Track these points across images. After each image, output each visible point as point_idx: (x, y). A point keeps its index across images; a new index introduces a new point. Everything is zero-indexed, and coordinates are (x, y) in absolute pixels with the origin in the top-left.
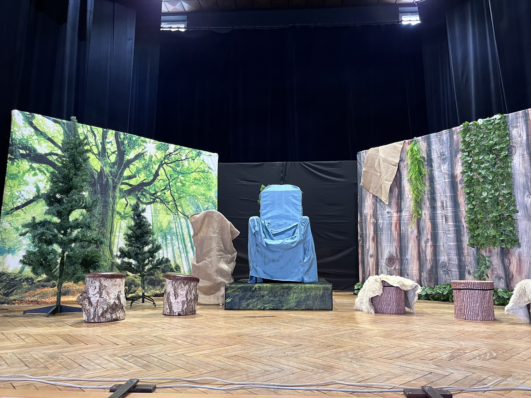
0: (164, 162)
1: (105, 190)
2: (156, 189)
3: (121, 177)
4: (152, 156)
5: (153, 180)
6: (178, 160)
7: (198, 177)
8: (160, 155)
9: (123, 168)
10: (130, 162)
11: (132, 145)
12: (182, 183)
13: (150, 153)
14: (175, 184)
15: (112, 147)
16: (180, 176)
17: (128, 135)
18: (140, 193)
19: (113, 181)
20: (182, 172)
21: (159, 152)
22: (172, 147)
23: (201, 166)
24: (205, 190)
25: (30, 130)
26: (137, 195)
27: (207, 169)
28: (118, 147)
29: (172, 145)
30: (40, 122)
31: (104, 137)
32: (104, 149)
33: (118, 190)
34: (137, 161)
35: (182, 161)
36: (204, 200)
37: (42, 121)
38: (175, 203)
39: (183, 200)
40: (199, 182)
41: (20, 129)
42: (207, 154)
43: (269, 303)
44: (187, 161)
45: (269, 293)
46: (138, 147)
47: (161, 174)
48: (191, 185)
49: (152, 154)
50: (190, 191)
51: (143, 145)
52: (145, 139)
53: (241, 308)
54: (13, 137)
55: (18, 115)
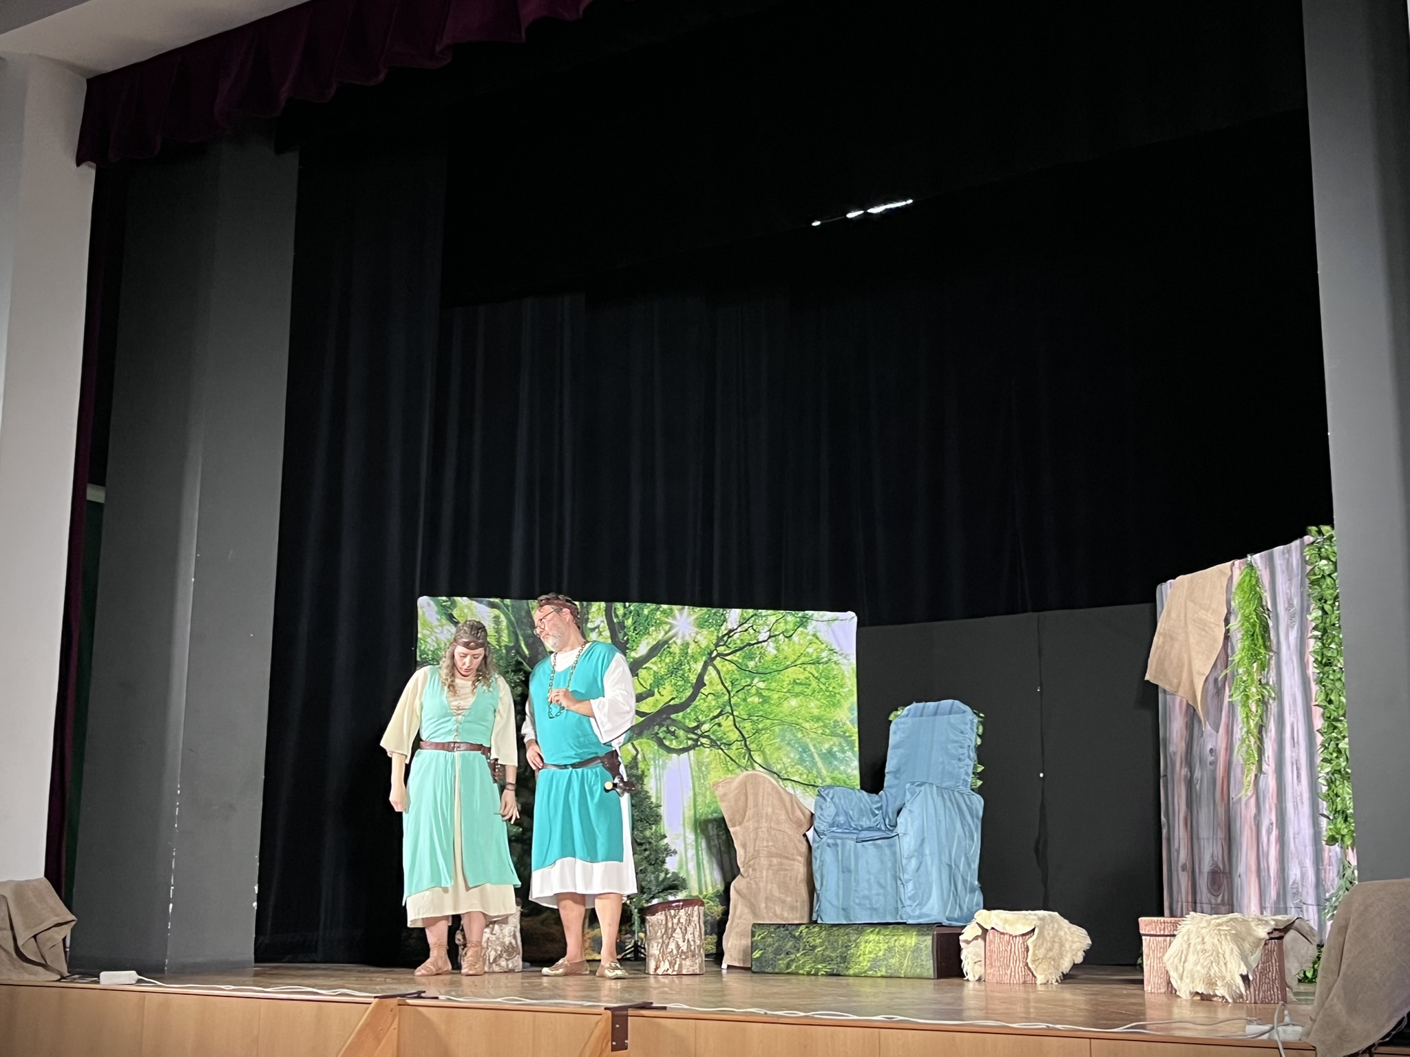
0: (715, 653)
2: (700, 717)
4: (688, 644)
5: (693, 698)
6: (749, 645)
7: (802, 677)
8: (706, 638)
10: (639, 663)
11: (643, 627)
12: (759, 694)
13: (683, 637)
14: (745, 700)
16: (756, 680)
17: (633, 606)
20: (760, 671)
21: (705, 632)
22: (734, 615)
23: (810, 650)
24: (821, 707)
25: (449, 631)
26: (657, 733)
27: (824, 654)
28: (614, 635)
29: (733, 610)
30: (466, 611)
34: (654, 660)
35: (760, 645)
36: (820, 732)
37: (469, 608)
38: (746, 745)
39: (766, 735)
40: (805, 690)
41: (432, 632)
42: (825, 618)
43: (824, 961)
44: (771, 644)
45: (824, 942)
46: (656, 628)
47: (711, 682)
48: (786, 699)
49: (688, 638)
50: (782, 712)
51: (666, 623)
52: (671, 609)
53: (777, 970)
54: (423, 648)
55: (429, 605)
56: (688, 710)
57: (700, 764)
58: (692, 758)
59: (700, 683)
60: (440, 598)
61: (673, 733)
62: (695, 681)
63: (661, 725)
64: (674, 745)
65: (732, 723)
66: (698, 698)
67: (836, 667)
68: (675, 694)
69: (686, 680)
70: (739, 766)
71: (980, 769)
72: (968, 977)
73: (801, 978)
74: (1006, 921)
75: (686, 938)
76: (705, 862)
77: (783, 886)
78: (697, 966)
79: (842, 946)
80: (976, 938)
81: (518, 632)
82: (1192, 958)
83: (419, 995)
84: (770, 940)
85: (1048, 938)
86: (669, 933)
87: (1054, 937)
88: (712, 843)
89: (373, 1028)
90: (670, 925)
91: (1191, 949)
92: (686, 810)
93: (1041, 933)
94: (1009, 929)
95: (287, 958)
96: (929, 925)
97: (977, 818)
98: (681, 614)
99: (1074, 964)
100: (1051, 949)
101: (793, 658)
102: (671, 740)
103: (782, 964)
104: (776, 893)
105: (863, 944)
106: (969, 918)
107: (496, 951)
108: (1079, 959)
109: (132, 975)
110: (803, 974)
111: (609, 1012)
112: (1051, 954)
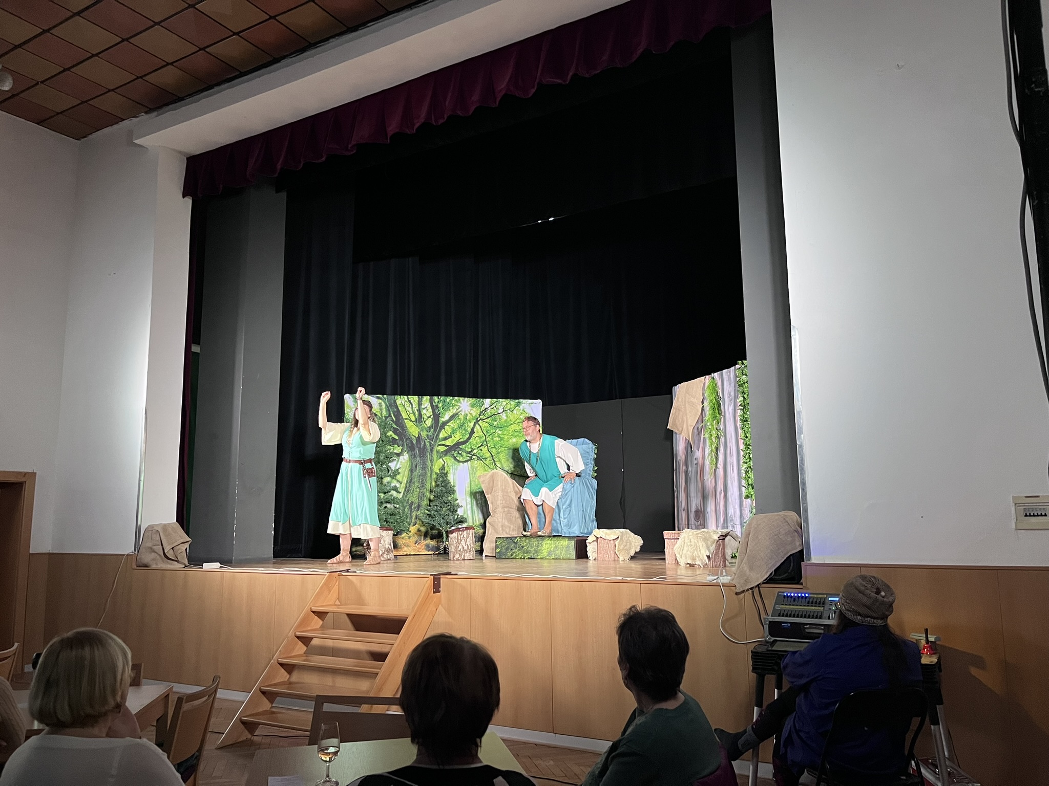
0: (479, 419)
1: (423, 453)
2: (473, 447)
3: (437, 439)
4: (467, 415)
5: (469, 438)
6: (494, 415)
7: (518, 429)
8: (475, 412)
9: (439, 431)
10: (445, 423)
11: (446, 407)
12: (500, 437)
13: (465, 412)
14: (492, 439)
15: (427, 412)
16: (498, 430)
17: (442, 398)
18: (457, 452)
19: (430, 443)
20: (499, 426)
21: (474, 409)
22: (487, 402)
23: (521, 417)
26: (453, 454)
28: (433, 411)
29: (487, 399)
31: (420, 404)
32: (420, 415)
33: (435, 452)
34: (452, 422)
35: (499, 415)
38: (493, 459)
39: (502, 455)
42: (528, 403)
43: (527, 553)
44: (504, 414)
45: (527, 544)
46: (452, 407)
47: (477, 432)
48: (510, 438)
49: (467, 412)
50: (509, 444)
51: (457, 405)
52: (459, 399)
53: (507, 557)
55: (349, 398)
56: (467, 444)
57: (473, 467)
58: (469, 465)
59: (472, 432)
61: (461, 454)
62: (470, 431)
63: (455, 451)
64: (461, 459)
65: (487, 449)
66: (472, 438)
68: (461, 437)
69: (466, 431)
70: (490, 468)
71: (596, 468)
72: (591, 558)
73: (517, 560)
74: (606, 534)
75: (467, 543)
76: (475, 511)
77: (510, 520)
78: (471, 556)
79: (535, 545)
80: (593, 541)
81: (390, 410)
82: (686, 549)
83: (347, 571)
84: (504, 544)
85: (625, 541)
86: (459, 542)
87: (627, 540)
88: (478, 502)
89: (327, 586)
90: (459, 538)
91: (685, 545)
92: (467, 488)
93: (621, 539)
94: (607, 537)
95: (289, 555)
96: (573, 537)
97: (595, 489)
98: (464, 402)
99: (636, 552)
100: (626, 546)
101: (513, 421)
102: (460, 457)
103: (509, 554)
104: (506, 523)
105: (544, 545)
106: (591, 533)
107: (382, 551)
108: (638, 550)
109: (218, 565)
110: (518, 559)
111: (432, 577)
112: (626, 548)
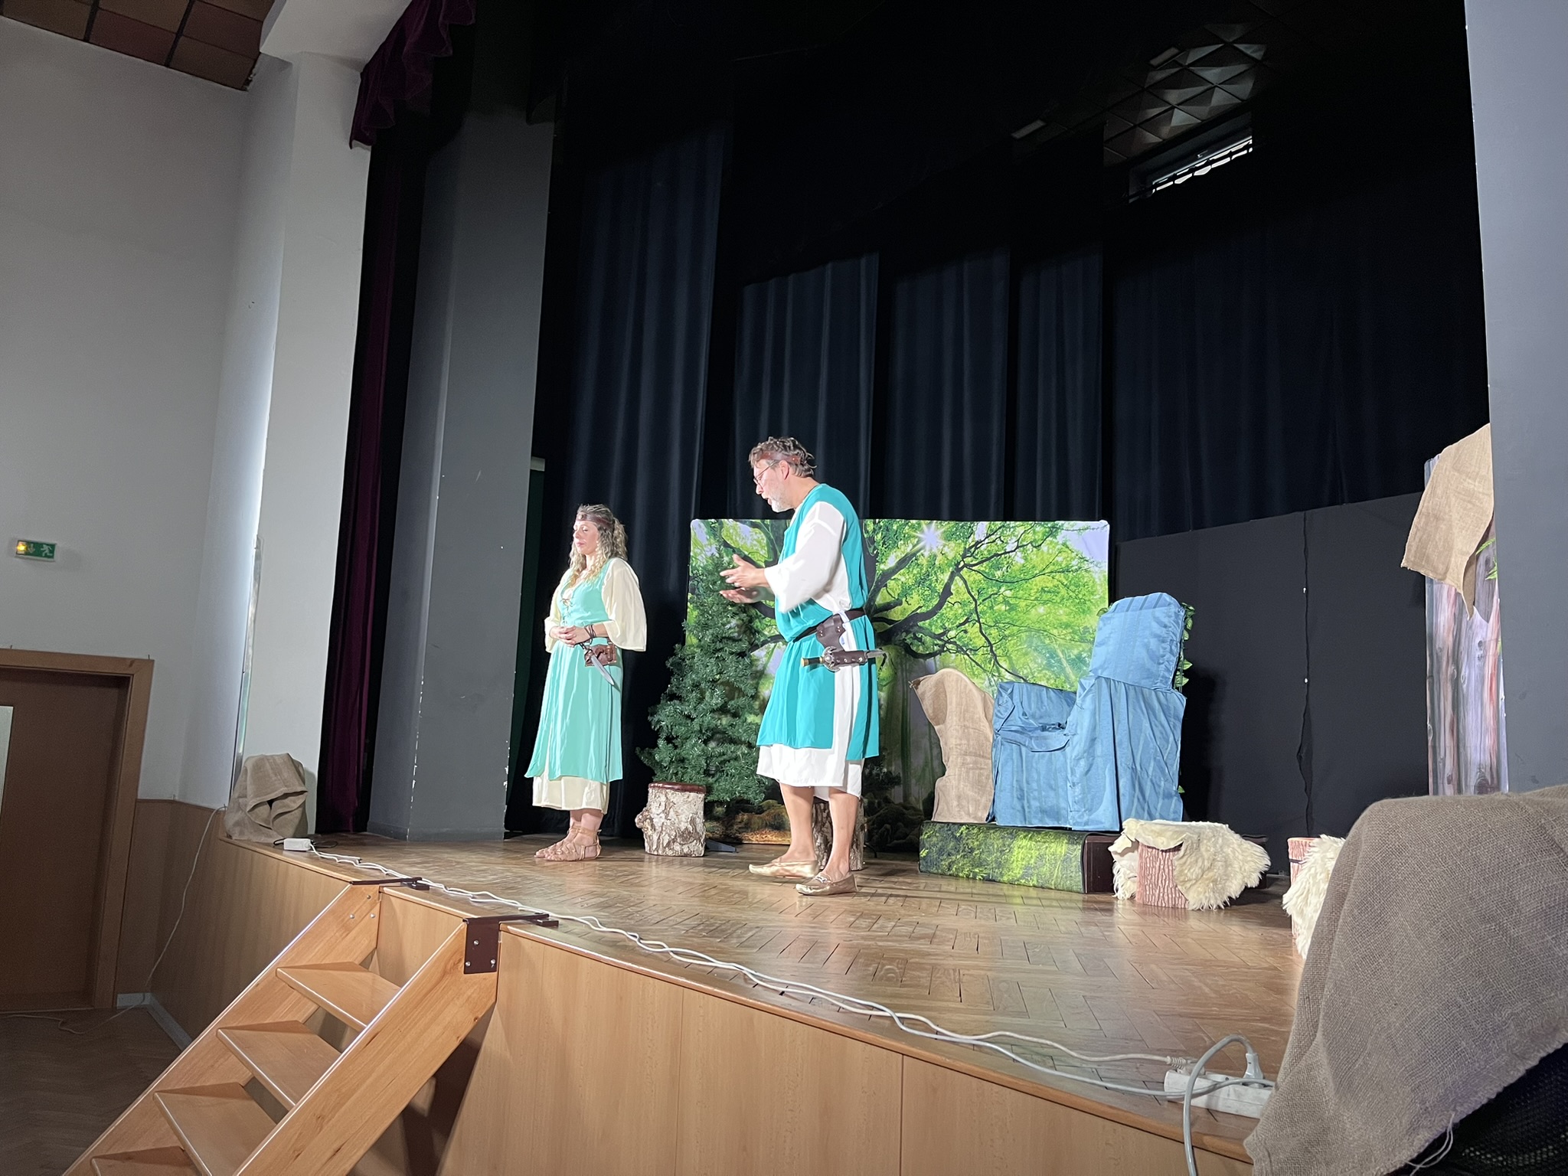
0: (962, 564)
2: (947, 625)
4: (935, 556)
5: (940, 606)
6: (997, 555)
7: (1050, 585)
8: (953, 550)
10: (888, 575)
11: (891, 542)
12: (1006, 602)
13: (931, 550)
14: (991, 608)
16: (1003, 589)
18: (912, 635)
20: (1008, 579)
21: (952, 544)
22: (981, 528)
23: (1059, 559)
24: (1069, 615)
26: (905, 640)
27: (1074, 563)
29: (981, 523)
30: (731, 531)
34: (902, 571)
35: (1008, 555)
36: (1068, 638)
37: (734, 528)
38: (992, 650)
39: (1012, 641)
40: (1054, 597)
41: (702, 550)
42: (1076, 528)
43: (981, 865)
44: (1019, 554)
45: (980, 845)
46: (904, 541)
47: (957, 591)
48: (1033, 607)
49: (935, 550)
50: (1030, 619)
51: (914, 537)
52: (919, 524)
53: (940, 871)
54: (694, 565)
55: (700, 526)
56: (935, 618)
58: (939, 663)
59: (947, 592)
60: (709, 520)
61: (920, 640)
62: (941, 590)
63: (908, 632)
65: (978, 629)
66: (945, 606)
67: (1087, 575)
68: (922, 603)
69: (933, 590)
70: (985, 671)
71: (1189, 665)
72: (1121, 894)
73: (961, 881)
79: (997, 850)
80: (1126, 852)
84: (934, 839)
85: (1206, 855)
93: (1194, 848)
94: (1155, 842)
98: (929, 528)
100: (1211, 868)
101: (1040, 568)
102: (919, 647)
103: (942, 865)
105: (1016, 849)
110: (964, 878)
112: (1210, 874)
